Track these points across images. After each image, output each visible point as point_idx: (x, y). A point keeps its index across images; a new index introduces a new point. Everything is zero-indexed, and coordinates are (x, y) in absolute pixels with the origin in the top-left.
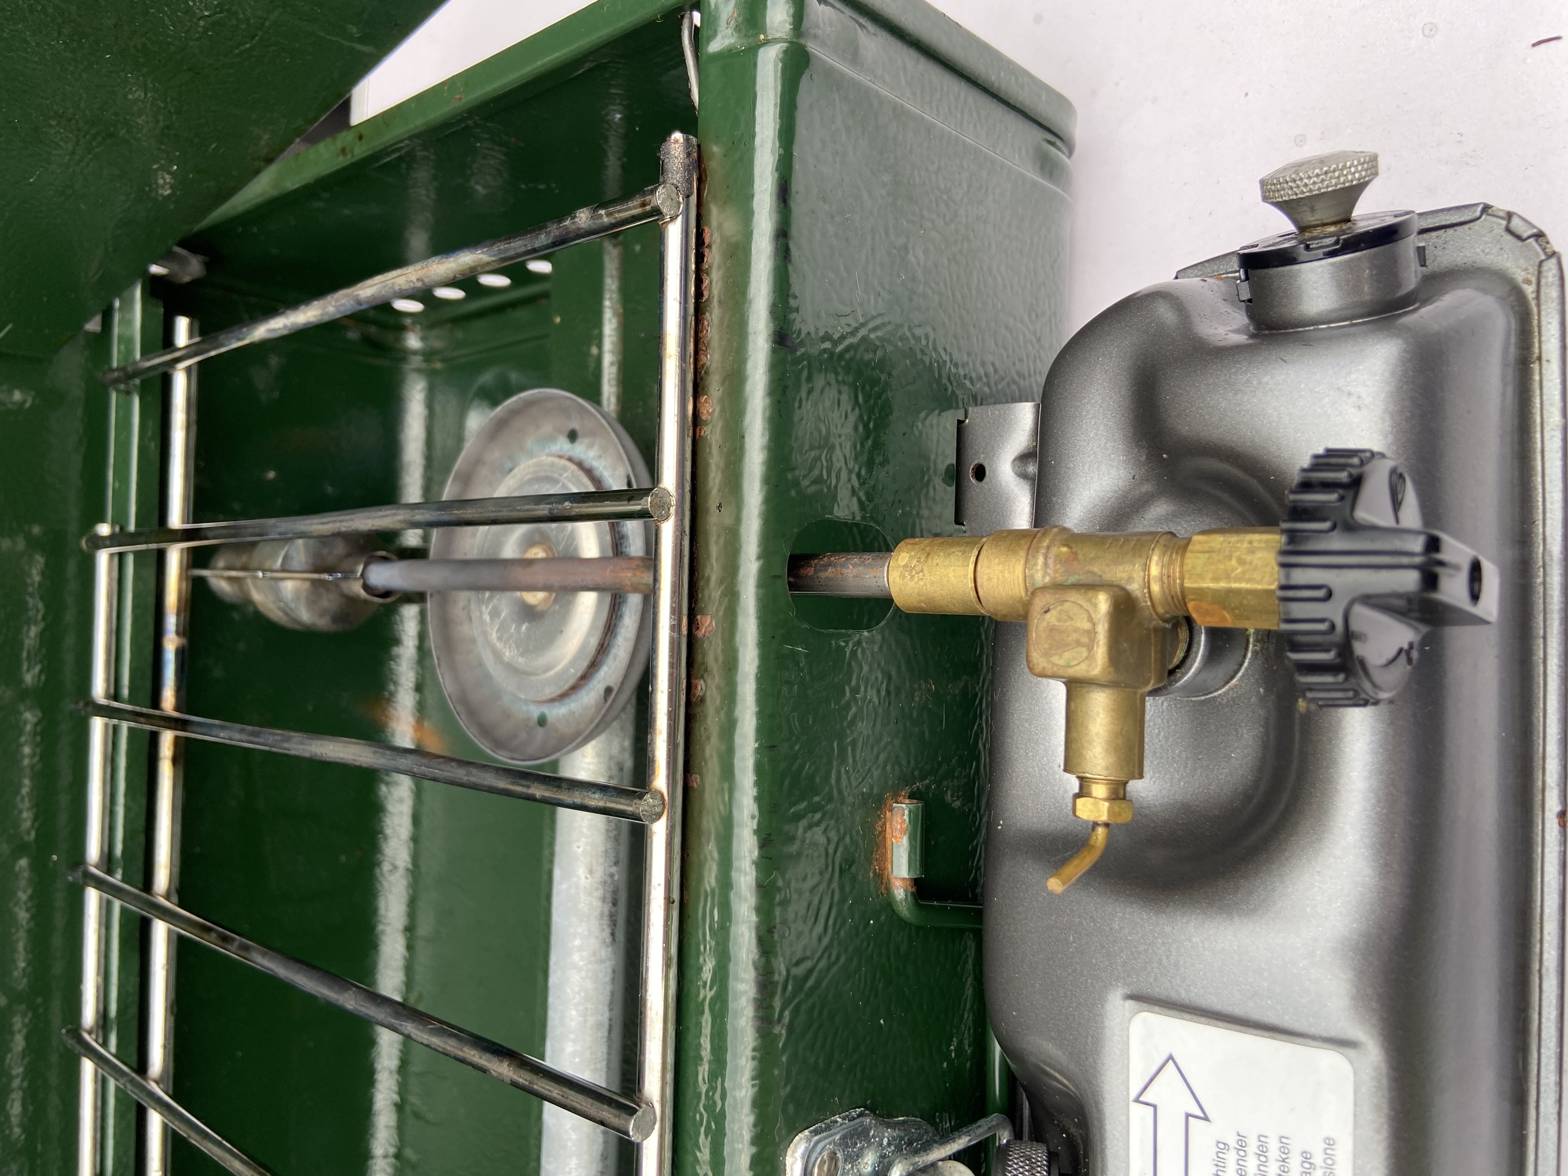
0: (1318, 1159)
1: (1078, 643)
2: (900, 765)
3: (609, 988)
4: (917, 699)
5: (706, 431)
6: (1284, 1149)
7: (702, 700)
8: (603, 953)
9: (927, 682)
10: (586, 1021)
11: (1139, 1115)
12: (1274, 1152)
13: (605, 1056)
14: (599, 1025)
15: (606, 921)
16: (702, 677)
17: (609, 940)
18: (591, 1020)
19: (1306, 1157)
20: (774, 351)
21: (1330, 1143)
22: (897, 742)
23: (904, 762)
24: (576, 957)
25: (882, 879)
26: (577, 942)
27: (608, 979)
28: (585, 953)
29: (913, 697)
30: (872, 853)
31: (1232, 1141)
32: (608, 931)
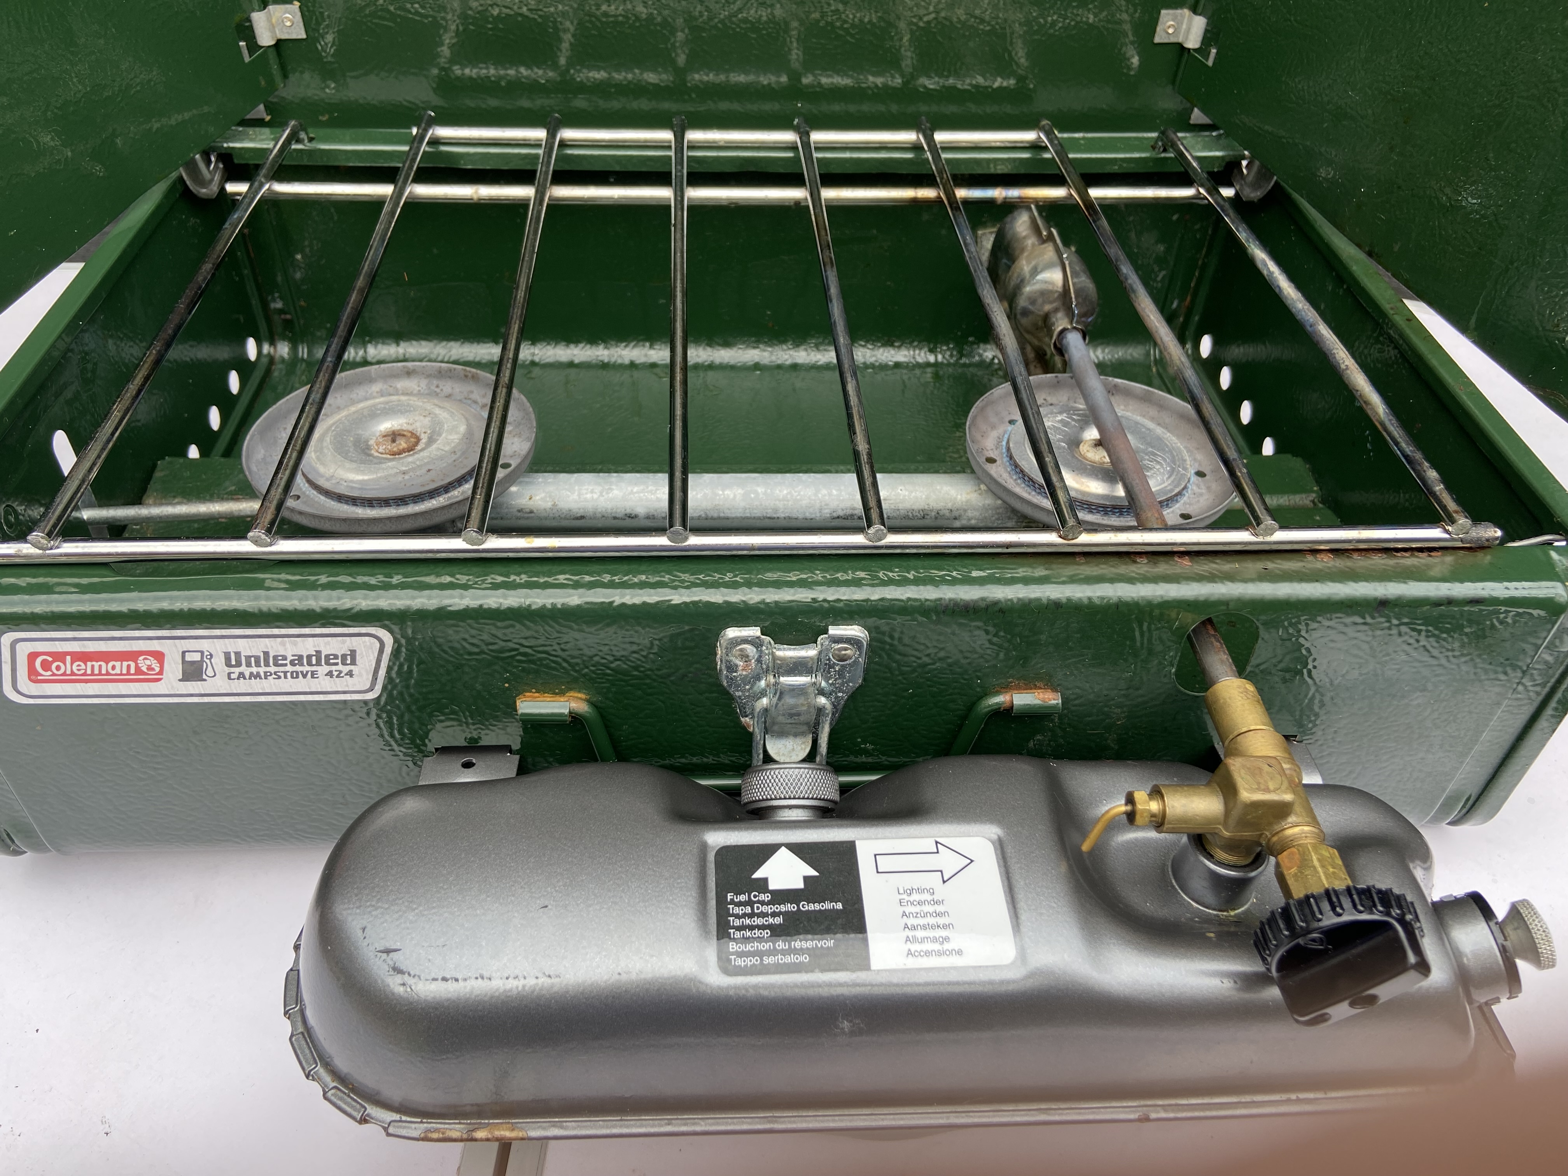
0: (946, 946)
1: (1259, 783)
2: (1075, 699)
3: (801, 516)
4: (1116, 711)
5: (1310, 558)
6: (945, 927)
7: (1135, 562)
8: (826, 511)
9: (1124, 718)
10: (780, 501)
11: (928, 844)
12: (941, 921)
13: (753, 515)
14: (776, 510)
15: (849, 512)
16: (1150, 561)
17: (835, 515)
18: (780, 505)
19: (946, 939)
20: (1375, 599)
21: (959, 952)
22: (1091, 697)
23: (1076, 702)
24: (824, 492)
25: (1006, 688)
26: (835, 492)
27: (808, 515)
28: (827, 498)
29: (1118, 707)
30: (1025, 680)
31: (936, 898)
32: (841, 513)
